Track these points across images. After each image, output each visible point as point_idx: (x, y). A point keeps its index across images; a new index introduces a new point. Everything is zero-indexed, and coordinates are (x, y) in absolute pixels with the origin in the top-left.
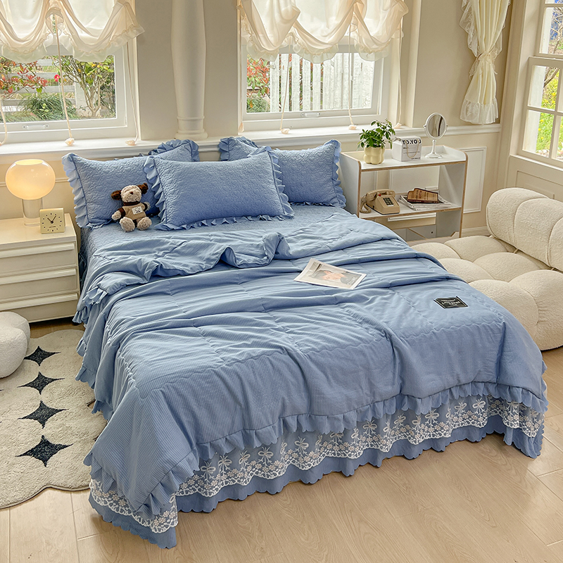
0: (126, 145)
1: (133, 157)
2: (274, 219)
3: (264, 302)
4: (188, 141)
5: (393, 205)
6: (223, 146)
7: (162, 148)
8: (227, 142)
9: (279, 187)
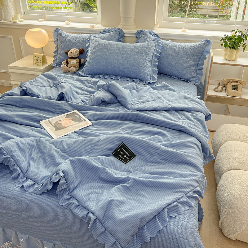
5: (237, 91)
6: (137, 34)
7: (105, 31)
8: (140, 32)
9: (153, 64)
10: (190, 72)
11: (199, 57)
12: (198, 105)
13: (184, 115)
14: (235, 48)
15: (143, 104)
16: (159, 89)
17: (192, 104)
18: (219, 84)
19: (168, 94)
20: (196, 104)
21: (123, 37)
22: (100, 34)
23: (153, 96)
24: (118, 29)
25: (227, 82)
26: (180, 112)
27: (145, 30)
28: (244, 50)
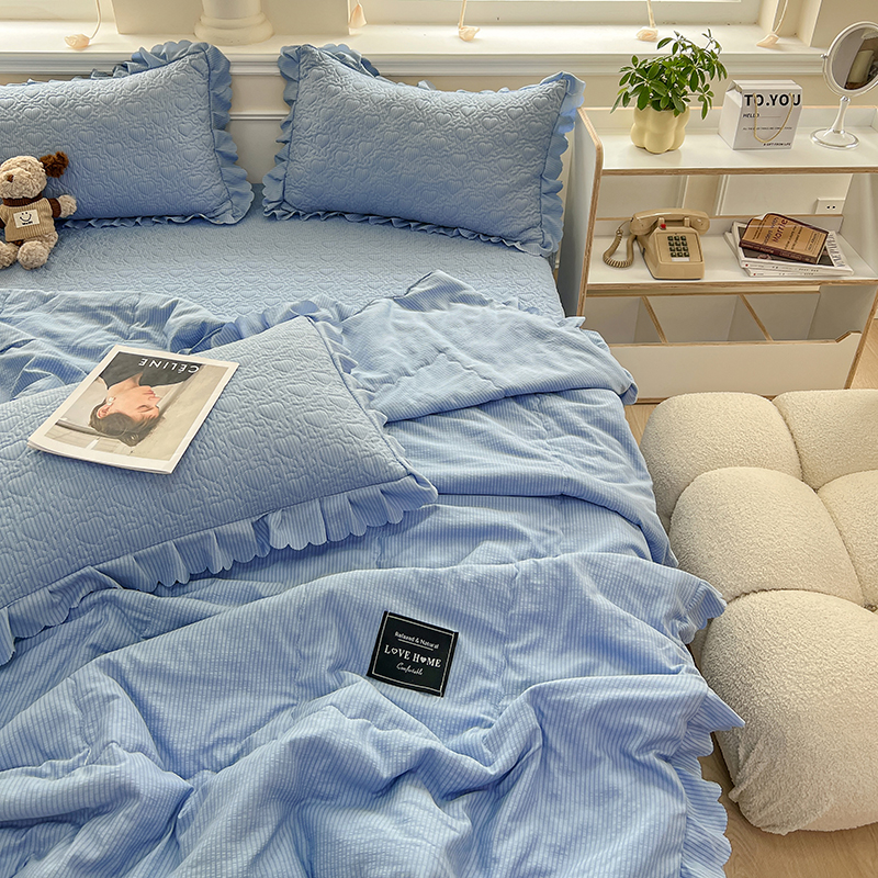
0: (63, 48)
4: (202, 48)
5: (687, 259)
6: (286, 64)
7: (141, 62)
8: (295, 57)
12: (589, 362)
13: (553, 414)
14: (674, 108)
15: (389, 389)
16: (425, 303)
17: (567, 357)
18: (619, 235)
19: (469, 322)
20: (580, 358)
21: (226, 82)
22: (119, 76)
23: (416, 347)
24: (198, 46)
26: (534, 402)
27: (318, 44)
28: (704, 112)
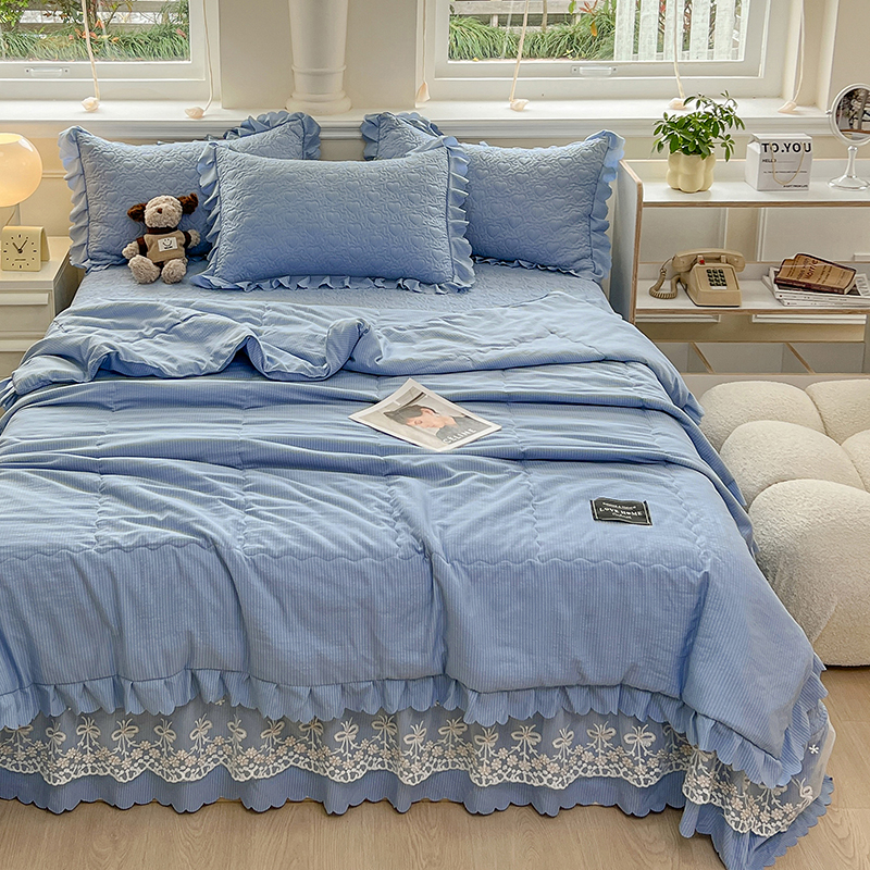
0: (184, 117)
1: (191, 140)
2: (429, 290)
3: (243, 449)
4: (300, 117)
5: (725, 288)
6: (368, 129)
7: (249, 127)
8: (376, 122)
9: (453, 225)
10: (571, 242)
11: (591, 191)
14: (700, 152)
18: (663, 272)
21: (316, 144)
22: (232, 138)
24: (296, 115)
25: (686, 263)
27: (396, 114)
28: (727, 157)
